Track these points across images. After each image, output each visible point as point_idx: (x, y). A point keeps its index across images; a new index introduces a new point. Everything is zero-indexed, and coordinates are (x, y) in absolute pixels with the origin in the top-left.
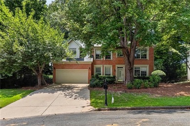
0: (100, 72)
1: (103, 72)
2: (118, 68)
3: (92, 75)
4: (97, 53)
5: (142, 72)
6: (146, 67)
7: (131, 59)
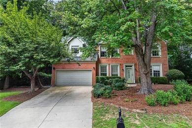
0: (106, 71)
1: (109, 72)
2: (127, 66)
3: (96, 75)
4: (102, 50)
5: (154, 71)
6: (159, 65)
7: (147, 60)
